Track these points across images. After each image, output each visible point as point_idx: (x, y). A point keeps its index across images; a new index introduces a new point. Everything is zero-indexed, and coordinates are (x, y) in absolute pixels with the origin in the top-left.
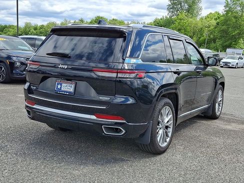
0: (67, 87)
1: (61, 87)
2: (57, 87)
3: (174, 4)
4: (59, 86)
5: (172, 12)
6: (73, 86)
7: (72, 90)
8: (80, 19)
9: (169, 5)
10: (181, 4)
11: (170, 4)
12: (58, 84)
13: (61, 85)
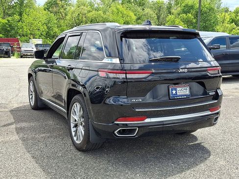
1: (176, 92)
2: (172, 93)
4: (174, 92)
6: (188, 88)
7: (187, 92)
12: (172, 90)
13: (176, 90)
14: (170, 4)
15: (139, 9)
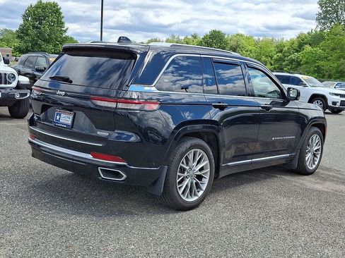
0: (65, 119)
3: (327, 12)
5: (324, 24)
8: (193, 34)
9: (320, 14)
10: (338, 11)
11: (321, 11)
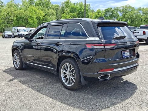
0: (127, 54)
14: (63, 7)
15: (46, 9)
